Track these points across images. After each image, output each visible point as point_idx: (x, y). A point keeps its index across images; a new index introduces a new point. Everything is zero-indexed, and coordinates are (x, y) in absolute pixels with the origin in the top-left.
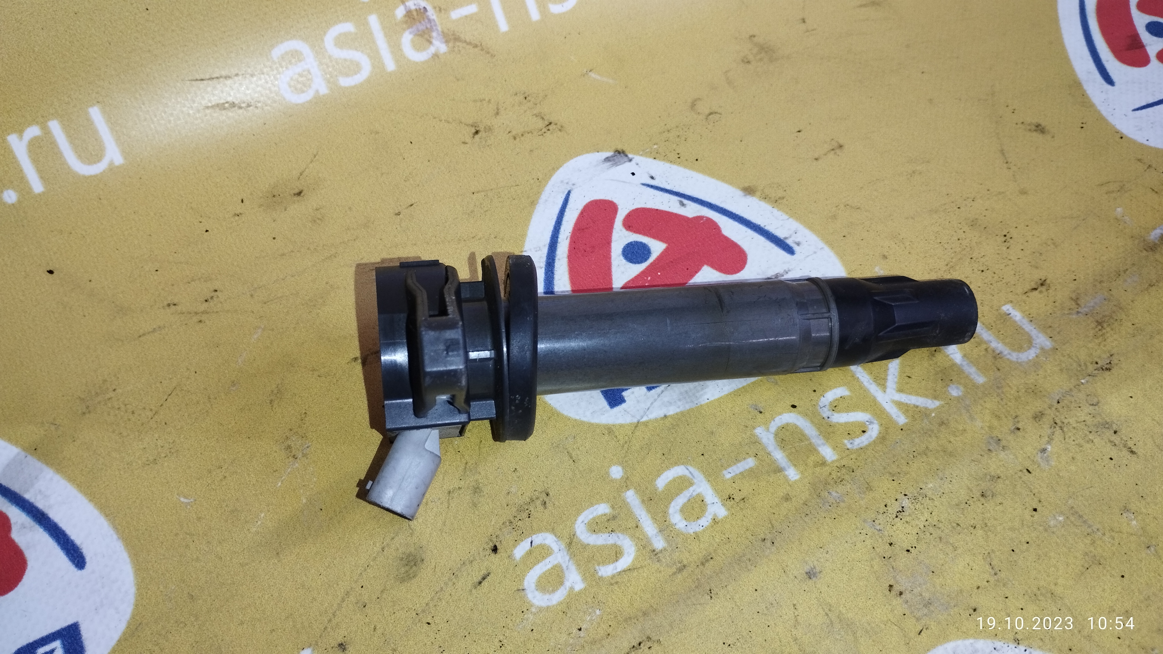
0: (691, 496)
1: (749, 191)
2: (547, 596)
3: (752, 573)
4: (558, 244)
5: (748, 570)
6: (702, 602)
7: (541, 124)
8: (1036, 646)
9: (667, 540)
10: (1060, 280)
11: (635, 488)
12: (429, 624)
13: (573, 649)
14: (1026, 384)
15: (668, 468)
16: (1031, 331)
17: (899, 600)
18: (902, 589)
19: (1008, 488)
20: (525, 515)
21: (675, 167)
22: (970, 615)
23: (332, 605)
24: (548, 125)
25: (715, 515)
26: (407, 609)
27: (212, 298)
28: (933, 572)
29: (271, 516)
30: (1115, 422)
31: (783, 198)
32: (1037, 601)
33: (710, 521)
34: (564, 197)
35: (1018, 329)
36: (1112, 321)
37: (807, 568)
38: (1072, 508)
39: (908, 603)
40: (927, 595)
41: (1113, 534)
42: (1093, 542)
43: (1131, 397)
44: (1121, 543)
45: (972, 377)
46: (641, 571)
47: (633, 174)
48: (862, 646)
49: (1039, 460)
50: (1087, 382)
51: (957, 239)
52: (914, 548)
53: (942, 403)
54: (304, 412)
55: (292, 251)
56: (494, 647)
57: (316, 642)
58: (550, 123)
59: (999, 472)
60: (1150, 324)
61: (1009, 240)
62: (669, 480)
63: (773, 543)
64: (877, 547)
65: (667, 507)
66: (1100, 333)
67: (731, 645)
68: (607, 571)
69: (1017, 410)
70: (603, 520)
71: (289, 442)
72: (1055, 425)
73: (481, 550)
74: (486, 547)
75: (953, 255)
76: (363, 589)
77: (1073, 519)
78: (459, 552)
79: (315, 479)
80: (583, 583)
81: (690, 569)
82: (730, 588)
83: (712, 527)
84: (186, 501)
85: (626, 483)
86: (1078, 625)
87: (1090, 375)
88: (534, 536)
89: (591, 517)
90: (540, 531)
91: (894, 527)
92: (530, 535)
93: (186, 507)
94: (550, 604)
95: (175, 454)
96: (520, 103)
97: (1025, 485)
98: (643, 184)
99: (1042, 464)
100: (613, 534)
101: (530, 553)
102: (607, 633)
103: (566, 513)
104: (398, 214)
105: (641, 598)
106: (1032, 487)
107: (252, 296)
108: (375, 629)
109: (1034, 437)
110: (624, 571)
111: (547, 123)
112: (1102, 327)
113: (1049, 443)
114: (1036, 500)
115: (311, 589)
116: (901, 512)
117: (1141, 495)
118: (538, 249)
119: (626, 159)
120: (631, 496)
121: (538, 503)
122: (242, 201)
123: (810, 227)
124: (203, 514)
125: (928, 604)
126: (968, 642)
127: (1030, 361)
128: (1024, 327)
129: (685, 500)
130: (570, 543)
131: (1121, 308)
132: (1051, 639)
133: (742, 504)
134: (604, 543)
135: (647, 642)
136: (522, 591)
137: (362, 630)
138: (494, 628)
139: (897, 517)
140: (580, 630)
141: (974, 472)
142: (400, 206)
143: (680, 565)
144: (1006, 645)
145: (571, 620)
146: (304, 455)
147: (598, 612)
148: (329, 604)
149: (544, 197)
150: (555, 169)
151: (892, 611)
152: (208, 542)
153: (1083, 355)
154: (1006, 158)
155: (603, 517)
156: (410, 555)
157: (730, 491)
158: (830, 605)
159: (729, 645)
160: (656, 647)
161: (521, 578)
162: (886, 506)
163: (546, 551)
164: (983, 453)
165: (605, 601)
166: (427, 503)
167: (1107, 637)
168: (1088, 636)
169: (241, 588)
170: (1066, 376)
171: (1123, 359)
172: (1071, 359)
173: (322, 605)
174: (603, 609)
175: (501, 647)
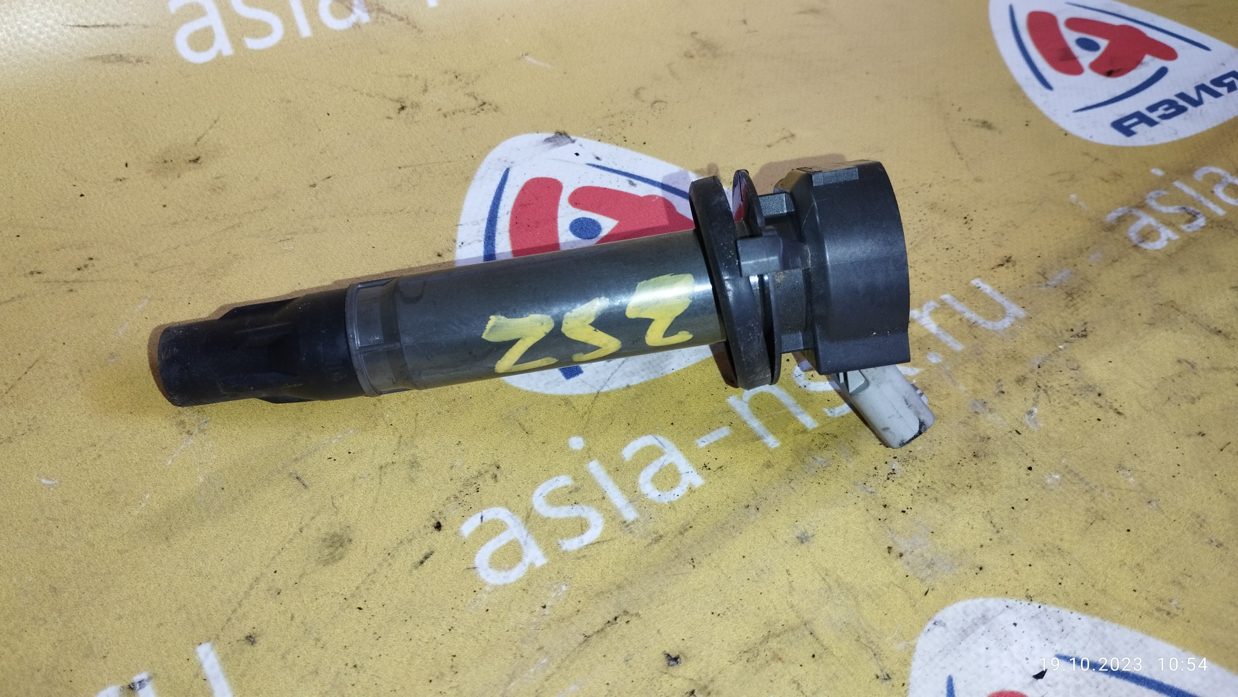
0: (662, 466)
2: (503, 574)
3: (737, 540)
4: (498, 219)
5: (733, 537)
6: (684, 571)
7: (473, 103)
8: (1050, 602)
9: (639, 510)
10: (1025, 257)
11: (598, 459)
12: (360, 609)
13: (538, 628)
14: (1005, 350)
15: (634, 438)
16: (1003, 301)
17: (899, 563)
18: (902, 550)
19: (1000, 448)
20: (472, 489)
21: (621, 150)
22: (977, 574)
23: (238, 594)
24: (482, 105)
25: (691, 484)
26: (332, 594)
27: (86, 266)
28: (932, 532)
29: (159, 497)
30: (1098, 385)
32: (1045, 557)
33: (686, 490)
34: (502, 174)
35: (989, 301)
36: (1081, 292)
37: (798, 533)
38: (1067, 466)
39: (910, 565)
40: (928, 556)
41: (1112, 490)
42: (1093, 499)
43: (1110, 362)
44: (1122, 499)
45: (949, 345)
46: (611, 543)
47: (577, 154)
48: (865, 611)
49: (1028, 422)
50: (1065, 348)
51: (918, 220)
52: (909, 509)
53: (922, 370)
55: (187, 220)
56: (441, 630)
57: (218, 635)
58: (484, 103)
59: (988, 433)
60: (1119, 295)
61: (969, 222)
62: (636, 450)
63: (758, 509)
64: (871, 509)
65: (636, 477)
66: (1072, 303)
67: (721, 615)
68: (572, 545)
69: (999, 375)
70: (564, 492)
71: (182, 417)
72: (1038, 388)
73: (421, 527)
74: (427, 524)
75: (916, 235)
76: (276, 574)
77: (1069, 477)
78: (395, 530)
79: (214, 456)
80: (545, 558)
81: (667, 539)
82: (714, 556)
83: (689, 496)
84: (49, 482)
85: (588, 454)
86: (1090, 580)
87: (1067, 342)
88: (484, 512)
89: (550, 489)
90: (491, 505)
91: (887, 490)
92: (480, 510)
93: (49, 489)
94: (507, 581)
95: (35, 432)
96: (451, 82)
97: (1016, 446)
98: (589, 164)
99: (1031, 426)
100: (576, 506)
101: (480, 529)
102: (576, 610)
103: (520, 486)
104: (314, 186)
105: (613, 571)
106: (1023, 447)
107: (136, 265)
108: (292, 618)
109: (1019, 400)
110: (591, 544)
111: (480, 102)
112: (1073, 298)
113: (1034, 405)
114: (1029, 459)
115: (210, 577)
116: (892, 474)
117: (1134, 453)
118: (476, 223)
119: (568, 140)
120: (595, 467)
121: (488, 476)
122: (126, 165)
124: (70, 496)
125: (930, 565)
126: (979, 601)
127: (1006, 329)
128: (995, 298)
129: (657, 470)
130: (528, 517)
131: (1088, 281)
132: (1065, 594)
133: (719, 472)
134: (567, 516)
135: (624, 616)
136: (473, 570)
137: (276, 619)
138: (441, 610)
139: (888, 479)
140: (544, 607)
141: (964, 433)
142: (316, 177)
143: (655, 535)
144: (1018, 602)
145: (533, 597)
146: (202, 431)
147: (564, 588)
148: (233, 592)
149: (479, 173)
150: (491, 147)
151: (894, 572)
152: (77, 528)
153: (1057, 323)
154: (957, 150)
155: (564, 489)
156: (334, 535)
157: (705, 460)
158: (826, 570)
159: (719, 615)
160: (634, 621)
161: (471, 555)
162: (875, 468)
163: (499, 527)
164: (970, 415)
165: (571, 576)
166: (354, 480)
167: (1123, 590)
168: (1103, 590)
169: (119, 578)
170: (1043, 343)
171: (1097, 327)
172: (1046, 326)
173: (225, 593)
174: (570, 584)
175: (450, 630)
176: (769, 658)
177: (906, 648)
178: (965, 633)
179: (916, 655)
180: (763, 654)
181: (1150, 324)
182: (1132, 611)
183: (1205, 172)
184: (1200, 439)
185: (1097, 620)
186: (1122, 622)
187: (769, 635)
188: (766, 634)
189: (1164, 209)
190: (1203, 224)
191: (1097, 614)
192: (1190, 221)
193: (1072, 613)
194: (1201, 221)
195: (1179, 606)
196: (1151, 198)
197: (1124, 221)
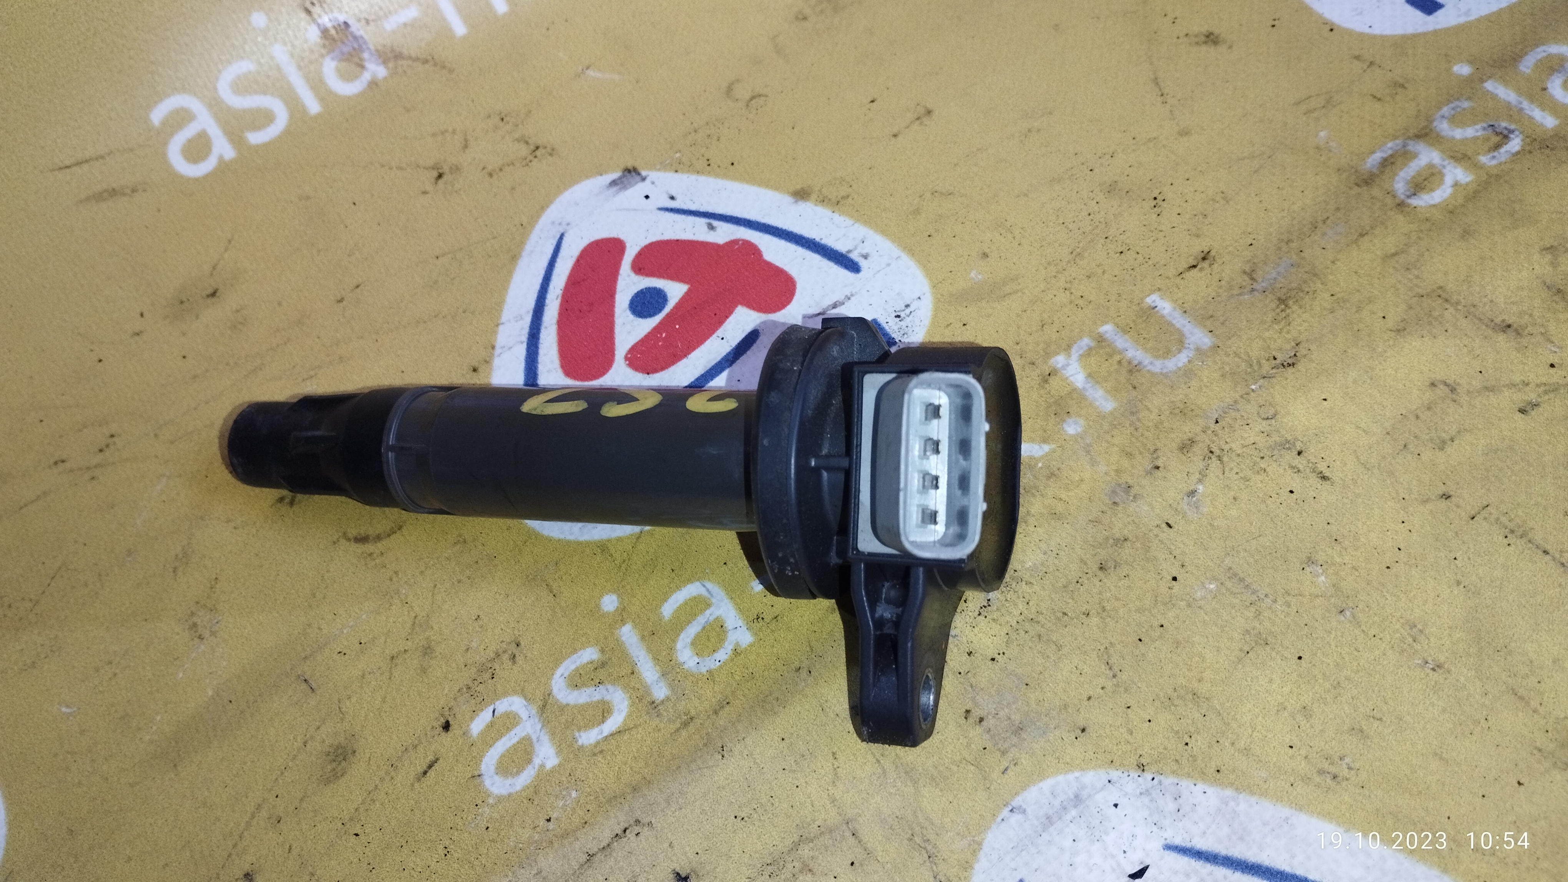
0: (706, 622)
1: (801, 195)
2: (510, 781)
3: (779, 716)
4: (545, 307)
5: (775, 713)
6: (711, 764)
7: (524, 151)
8: (1169, 772)
9: (671, 686)
10: (1230, 249)
11: (633, 621)
12: (357, 835)
13: (538, 847)
14: (1172, 402)
15: (678, 588)
16: (1184, 326)
17: (979, 729)
18: (982, 713)
19: (1138, 552)
20: (488, 675)
21: (702, 179)
22: (1076, 738)
23: (239, 825)
24: (534, 151)
25: (737, 644)
26: (331, 819)
27: (108, 445)
28: (1027, 685)
29: (169, 718)
30: (1300, 438)
31: (848, 196)
32: (1172, 707)
33: (730, 652)
34: (555, 242)
35: (1166, 327)
36: (1301, 294)
38: (1230, 568)
39: (992, 733)
40: (1016, 718)
41: (1289, 598)
42: (1258, 614)
43: (1325, 400)
44: (1300, 611)
45: (1097, 403)
46: (634, 732)
47: (647, 197)
48: (925, 800)
49: (1186, 507)
50: (1260, 387)
51: (1086, 214)
52: (1002, 655)
53: (1054, 446)
54: (214, 577)
55: (207, 371)
56: (437, 856)
57: (218, 874)
58: (537, 148)
59: (1126, 532)
60: (1358, 291)
61: (1161, 203)
62: (678, 605)
63: (810, 672)
64: (951, 660)
65: (674, 641)
66: (1283, 314)
67: (746, 819)
68: (589, 737)
69: (1157, 441)
70: (588, 669)
71: (195, 619)
72: (1210, 455)
73: (429, 729)
74: (435, 724)
75: (1080, 237)
76: (278, 799)
77: (1229, 584)
78: (401, 735)
79: (225, 663)
80: (558, 757)
81: (698, 722)
82: (749, 741)
83: (732, 660)
84: (68, 710)
85: (621, 616)
86: (1230, 735)
87: (1264, 377)
88: (497, 703)
89: (573, 667)
90: (505, 694)
91: (976, 630)
92: (493, 702)
93: (68, 718)
94: (512, 790)
95: (57, 653)
96: (496, 128)
97: (1163, 546)
98: (660, 209)
99: (1189, 513)
100: (601, 686)
101: (491, 725)
102: (584, 821)
103: (540, 666)
104: (341, 301)
105: (631, 768)
106: (1173, 548)
107: (156, 436)
108: (290, 849)
109: (1179, 476)
110: (612, 735)
111: (532, 147)
112: (1286, 306)
113: (1200, 481)
114: (1178, 564)
115: (214, 807)
116: (985, 607)
117: (1335, 538)
118: (519, 318)
119: (638, 178)
120: (628, 634)
121: (505, 657)
122: (142, 315)
123: (884, 231)
124: (87, 725)
125: (1018, 730)
126: (1071, 777)
127: (1180, 369)
128: (1174, 322)
129: (699, 628)
130: (544, 706)
131: (1315, 275)
132: (1190, 759)
133: (773, 624)
134: (588, 700)
135: (635, 827)
136: (478, 778)
137: (274, 853)
138: (439, 831)
139: (980, 614)
140: (549, 820)
141: (1092, 537)
142: (344, 289)
143: (686, 717)
144: (1126, 774)
145: (538, 808)
146: (213, 633)
147: (574, 794)
148: (235, 823)
149: (528, 247)
150: (543, 208)
151: (968, 745)
152: (93, 760)
153: (1256, 351)
154: (1160, 90)
155: (589, 666)
156: (339, 747)
157: (759, 608)
159: (743, 819)
160: (645, 831)
161: (478, 760)
162: (965, 601)
163: (512, 721)
164: (1105, 509)
165: (584, 779)
166: (363, 677)
167: (1274, 747)
168: (1245, 749)
169: (129, 814)
170: (1230, 383)
171: (1313, 347)
172: (1240, 358)
173: (227, 825)
174: (581, 789)
175: (446, 855)
176: (797, 870)
177: (970, 845)
178: (1049, 821)
179: (982, 855)
180: (789, 866)
181: (1399, 330)
182: (1282, 778)
183: (1539, 57)
184: (1443, 504)
185: (1229, 792)
186: (1264, 794)
187: (800, 841)
188: (796, 838)
189: (1458, 134)
190: (1517, 148)
191: (1231, 784)
192: (1497, 147)
193: (1195, 785)
194: (1515, 144)
195: (1352, 765)
196: (1443, 117)
197: (1392, 163)
